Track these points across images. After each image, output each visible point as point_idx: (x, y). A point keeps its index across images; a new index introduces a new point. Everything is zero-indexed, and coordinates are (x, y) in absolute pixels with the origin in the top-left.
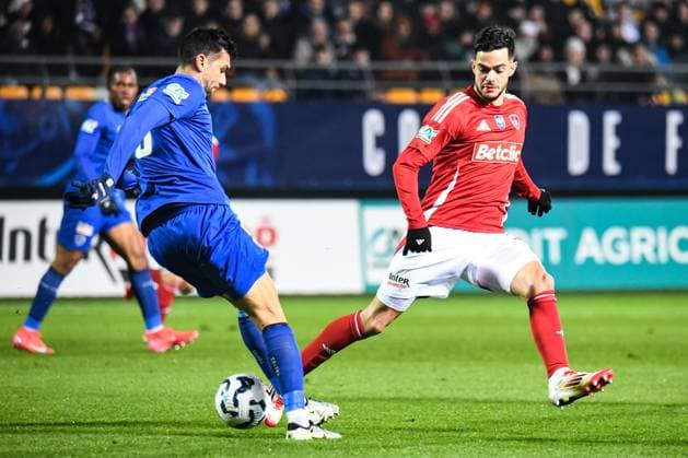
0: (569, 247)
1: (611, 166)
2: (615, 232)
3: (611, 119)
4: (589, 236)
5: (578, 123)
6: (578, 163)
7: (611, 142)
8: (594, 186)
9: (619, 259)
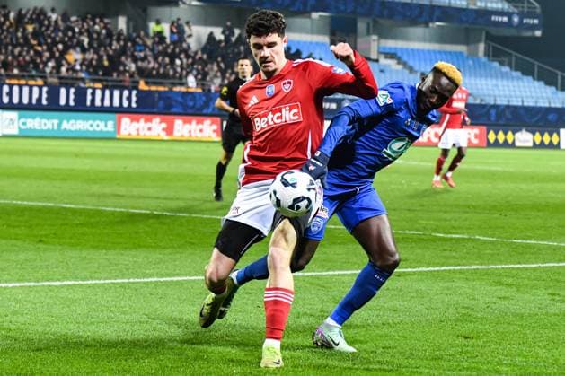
0: (59, 125)
1: (72, 103)
2: (72, 121)
3: (72, 90)
4: (65, 122)
5: (63, 91)
6: (63, 102)
7: (72, 97)
8: (67, 109)
9: (73, 129)
